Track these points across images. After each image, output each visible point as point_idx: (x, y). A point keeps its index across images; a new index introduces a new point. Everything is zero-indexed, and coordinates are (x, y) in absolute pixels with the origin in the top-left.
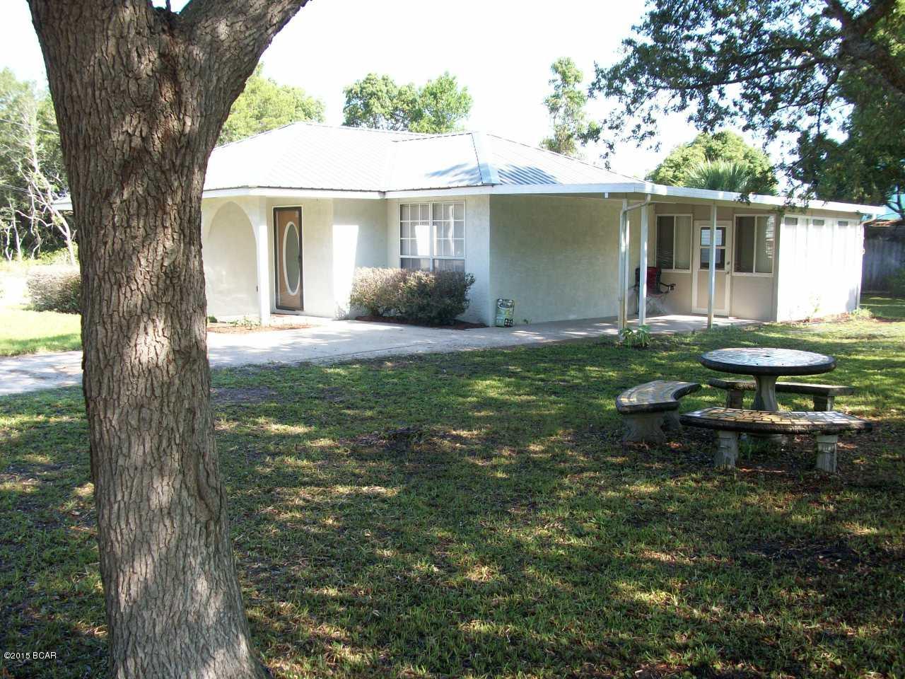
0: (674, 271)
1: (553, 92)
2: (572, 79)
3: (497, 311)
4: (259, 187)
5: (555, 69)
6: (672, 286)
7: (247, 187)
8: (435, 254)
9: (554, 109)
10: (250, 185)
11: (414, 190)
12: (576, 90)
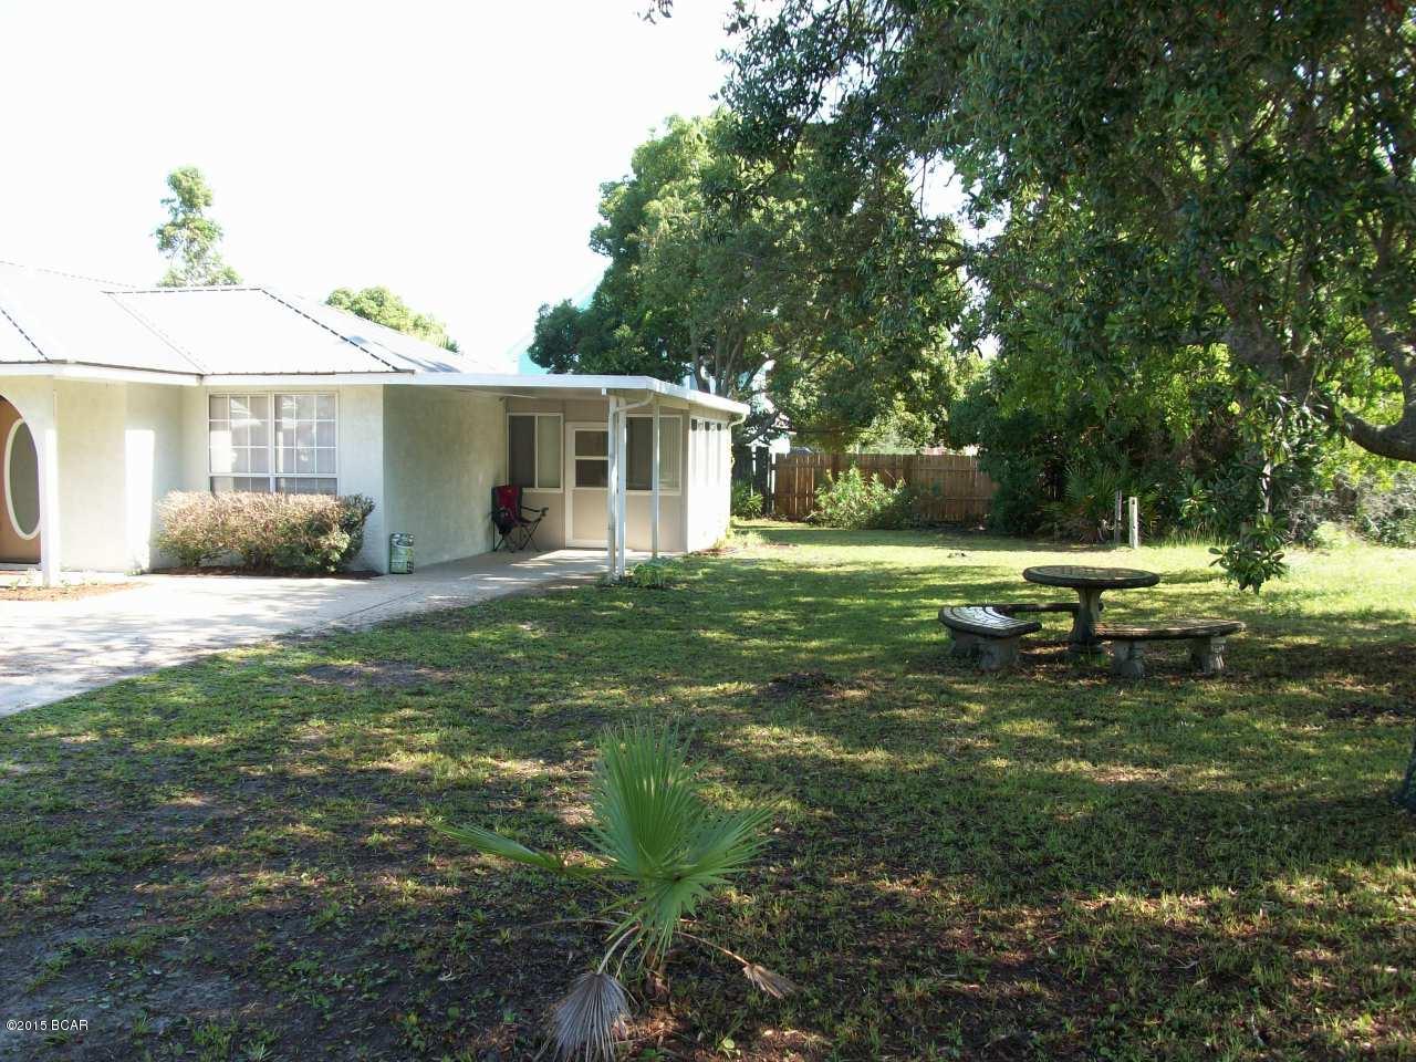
0: (537, 490)
1: (169, 218)
2: (201, 201)
3: (392, 550)
4: (78, 363)
5: (175, 183)
6: (544, 510)
7: (64, 362)
8: (281, 469)
9: (167, 242)
10: (69, 359)
11: (264, 374)
12: (206, 218)
